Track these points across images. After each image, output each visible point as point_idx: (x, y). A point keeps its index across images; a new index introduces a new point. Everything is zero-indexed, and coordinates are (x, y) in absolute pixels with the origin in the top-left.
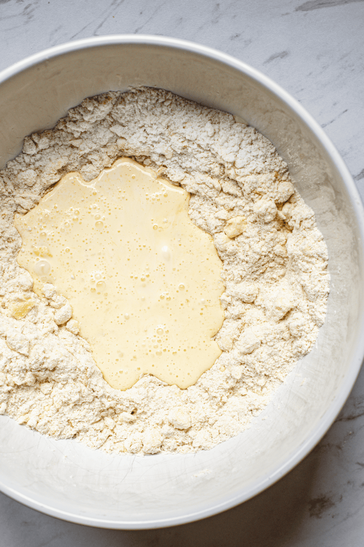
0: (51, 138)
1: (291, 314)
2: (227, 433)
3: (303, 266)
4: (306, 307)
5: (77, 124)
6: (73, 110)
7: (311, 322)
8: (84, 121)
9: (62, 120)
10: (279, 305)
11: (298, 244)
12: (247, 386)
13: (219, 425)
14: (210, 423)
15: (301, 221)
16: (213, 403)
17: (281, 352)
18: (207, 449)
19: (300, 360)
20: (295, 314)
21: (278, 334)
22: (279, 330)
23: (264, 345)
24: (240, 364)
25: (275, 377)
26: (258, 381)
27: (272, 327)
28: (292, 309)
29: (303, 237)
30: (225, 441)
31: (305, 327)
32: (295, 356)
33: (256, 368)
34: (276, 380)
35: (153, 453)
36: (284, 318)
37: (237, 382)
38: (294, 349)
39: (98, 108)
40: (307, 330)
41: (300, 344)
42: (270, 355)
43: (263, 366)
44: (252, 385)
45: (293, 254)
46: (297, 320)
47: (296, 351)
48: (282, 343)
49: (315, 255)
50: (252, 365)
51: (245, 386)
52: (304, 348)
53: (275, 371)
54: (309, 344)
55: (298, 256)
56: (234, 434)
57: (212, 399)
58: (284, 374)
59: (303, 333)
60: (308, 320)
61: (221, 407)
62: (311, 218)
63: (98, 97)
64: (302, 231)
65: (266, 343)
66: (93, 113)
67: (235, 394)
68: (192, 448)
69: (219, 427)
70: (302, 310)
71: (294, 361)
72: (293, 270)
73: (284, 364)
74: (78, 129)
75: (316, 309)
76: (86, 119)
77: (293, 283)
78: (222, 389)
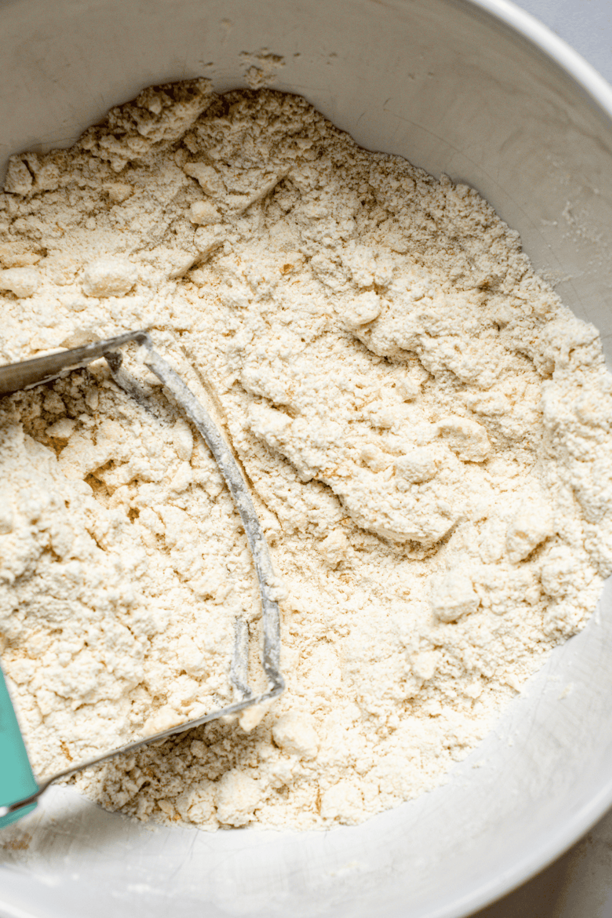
0: (63, 168)
1: (544, 549)
2: (396, 792)
3: (577, 445)
4: (579, 535)
5: (122, 141)
6: (119, 110)
7: (588, 567)
8: (139, 135)
9: (93, 130)
10: (523, 526)
11: (566, 399)
12: (443, 697)
13: (378, 774)
14: (359, 771)
15: (572, 350)
16: (369, 728)
17: (518, 629)
18: (353, 822)
19: (558, 649)
20: (554, 549)
21: (515, 590)
22: (519, 581)
23: (486, 611)
24: (432, 647)
25: (503, 681)
26: (466, 686)
27: (504, 574)
28: (548, 539)
29: (575, 384)
30: (391, 808)
31: (574, 576)
32: (549, 639)
33: (465, 658)
34: (504, 689)
35: (237, 825)
36: (529, 558)
37: (423, 687)
38: (548, 624)
39: (170, 111)
40: (579, 582)
41: (563, 612)
42: (497, 634)
43: (480, 656)
44: (453, 694)
45: (557, 420)
46: (558, 560)
47: (552, 626)
48: (523, 609)
49: (604, 424)
50: (458, 651)
51: (438, 697)
52: (570, 621)
53: (504, 668)
54: (581, 613)
55: (566, 425)
56: (411, 794)
57: (368, 720)
58: (521, 677)
59: (570, 588)
60: (582, 562)
61: (384, 738)
62: (591, 343)
63: (173, 88)
64: (573, 371)
65: (490, 607)
66: (158, 121)
67: (417, 714)
68: (319, 819)
69: (380, 778)
70: (571, 541)
71: (544, 650)
72: (553, 458)
73: (523, 656)
74: (123, 152)
75: (600, 538)
76: (144, 131)
77: (553, 484)
78: (391, 698)
